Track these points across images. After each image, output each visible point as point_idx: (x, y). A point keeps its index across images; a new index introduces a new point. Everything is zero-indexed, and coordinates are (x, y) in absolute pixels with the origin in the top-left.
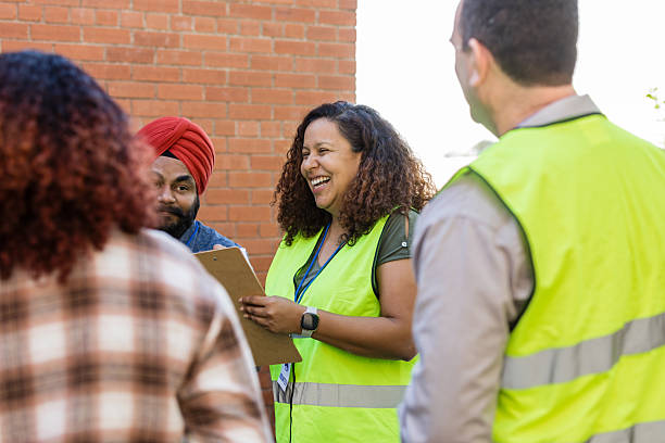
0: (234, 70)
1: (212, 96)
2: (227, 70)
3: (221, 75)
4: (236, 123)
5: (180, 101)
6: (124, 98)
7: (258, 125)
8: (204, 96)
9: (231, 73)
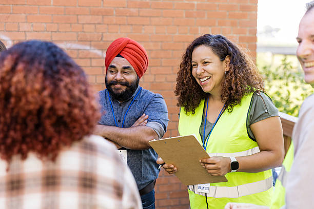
0: (199, 2)
1: (189, 15)
2: (196, 3)
3: (193, 5)
4: (199, 28)
5: (173, 18)
6: (147, 17)
7: (210, 29)
8: (184, 15)
9: (198, 4)
